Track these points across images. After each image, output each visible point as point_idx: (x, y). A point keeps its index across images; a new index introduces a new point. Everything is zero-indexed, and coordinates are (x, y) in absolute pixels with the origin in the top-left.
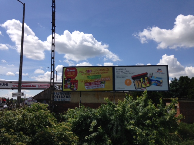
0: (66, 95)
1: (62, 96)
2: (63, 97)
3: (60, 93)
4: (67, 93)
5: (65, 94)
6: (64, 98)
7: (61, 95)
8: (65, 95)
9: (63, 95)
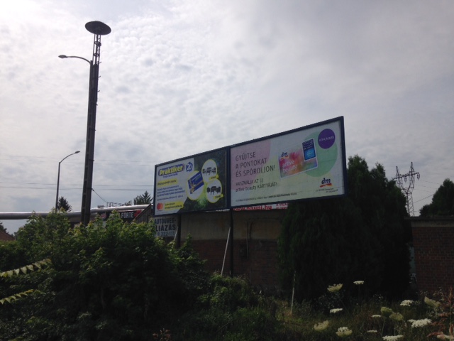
0: (168, 224)
2: (164, 229)
3: (160, 220)
4: (170, 221)
6: (166, 230)
7: (161, 224)
9: (164, 224)
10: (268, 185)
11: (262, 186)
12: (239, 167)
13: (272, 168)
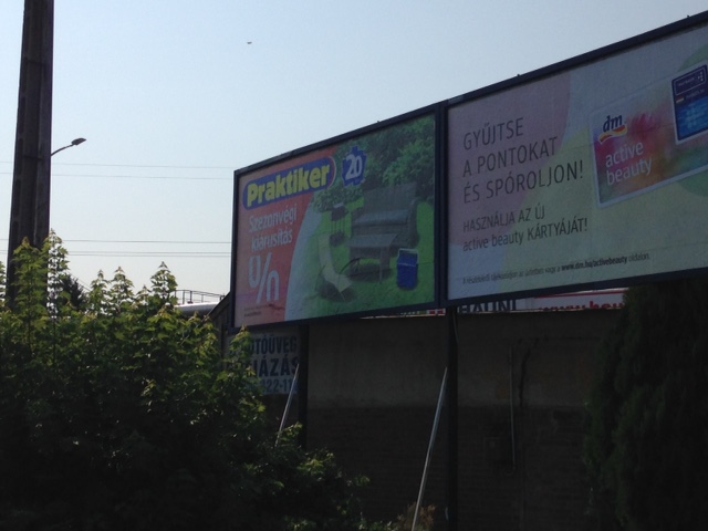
0: (280, 356)
1: (264, 362)
2: (269, 371)
3: (258, 341)
4: (286, 345)
5: (279, 351)
6: (273, 374)
7: (261, 355)
8: (276, 355)
9: (268, 356)
10: (561, 229)
11: (541, 232)
12: (474, 167)
13: (573, 171)
